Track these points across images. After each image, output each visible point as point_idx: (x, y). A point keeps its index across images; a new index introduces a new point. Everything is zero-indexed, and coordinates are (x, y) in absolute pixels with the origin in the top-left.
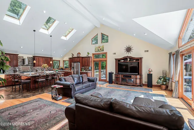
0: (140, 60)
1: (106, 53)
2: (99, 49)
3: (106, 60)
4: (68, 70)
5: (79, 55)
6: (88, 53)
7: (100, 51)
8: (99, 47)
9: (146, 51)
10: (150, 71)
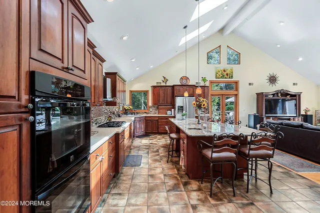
0: (297, 96)
1: (237, 83)
2: (225, 73)
3: (236, 95)
4: (146, 113)
5: (184, 82)
6: (204, 80)
7: (226, 78)
8: (224, 71)
9: (294, 84)
10: (307, 111)
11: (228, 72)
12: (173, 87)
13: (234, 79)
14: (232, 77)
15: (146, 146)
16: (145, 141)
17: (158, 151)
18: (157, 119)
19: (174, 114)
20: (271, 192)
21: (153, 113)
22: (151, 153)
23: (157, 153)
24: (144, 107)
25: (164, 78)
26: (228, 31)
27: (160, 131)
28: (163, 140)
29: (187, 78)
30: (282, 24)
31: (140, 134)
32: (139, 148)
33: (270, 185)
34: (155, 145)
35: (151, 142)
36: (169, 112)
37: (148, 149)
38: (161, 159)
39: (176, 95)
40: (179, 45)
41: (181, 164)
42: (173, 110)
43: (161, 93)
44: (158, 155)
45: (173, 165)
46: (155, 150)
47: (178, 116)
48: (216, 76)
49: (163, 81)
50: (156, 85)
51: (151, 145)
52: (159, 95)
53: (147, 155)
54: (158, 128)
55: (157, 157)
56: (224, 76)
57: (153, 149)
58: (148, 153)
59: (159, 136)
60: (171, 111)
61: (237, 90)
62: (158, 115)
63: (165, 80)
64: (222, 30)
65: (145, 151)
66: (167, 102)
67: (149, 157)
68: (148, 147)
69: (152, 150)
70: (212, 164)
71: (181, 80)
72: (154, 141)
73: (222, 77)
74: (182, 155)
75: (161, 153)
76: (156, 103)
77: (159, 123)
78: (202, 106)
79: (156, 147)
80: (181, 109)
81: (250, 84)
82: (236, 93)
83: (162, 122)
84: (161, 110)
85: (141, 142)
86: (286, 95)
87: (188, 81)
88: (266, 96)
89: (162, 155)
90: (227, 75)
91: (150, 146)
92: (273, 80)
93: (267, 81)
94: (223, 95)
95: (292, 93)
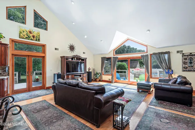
0: (85, 60)
2: (31, 35)
7: (32, 40)
8: (30, 32)
9: (84, 53)
10: (89, 69)
11: (35, 34)
14: (39, 40)
48: (20, 35)
56: (29, 37)
61: (44, 52)
73: (27, 38)
81: (56, 49)
86: (79, 59)
88: (67, 59)
90: (33, 37)
92: (72, 48)
93: (68, 48)
94: (29, 56)
95: (83, 58)
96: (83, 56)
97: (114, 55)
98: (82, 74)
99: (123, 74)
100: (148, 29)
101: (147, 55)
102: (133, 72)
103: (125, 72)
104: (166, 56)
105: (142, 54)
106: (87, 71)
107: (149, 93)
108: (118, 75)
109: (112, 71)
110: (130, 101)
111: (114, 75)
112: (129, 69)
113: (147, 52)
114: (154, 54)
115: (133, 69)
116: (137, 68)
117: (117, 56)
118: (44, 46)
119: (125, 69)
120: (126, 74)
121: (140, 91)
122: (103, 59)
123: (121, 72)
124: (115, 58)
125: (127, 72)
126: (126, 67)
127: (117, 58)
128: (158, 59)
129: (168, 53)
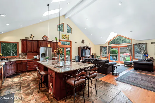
2: (66, 37)
3: (71, 47)
4: (16, 58)
5: (45, 39)
6: (56, 39)
7: (66, 39)
8: (66, 35)
9: (89, 44)
10: (93, 54)
11: (67, 36)
12: (38, 41)
13: (70, 40)
14: (69, 39)
15: (17, 83)
16: (16, 80)
17: (29, 85)
18: (26, 61)
19: (39, 58)
20: (96, 93)
21: (23, 58)
22: (23, 88)
23: (28, 87)
24: (13, 54)
25: (32, 35)
26: (67, 17)
27: (28, 70)
28: (32, 76)
29: (47, 37)
30: (87, 20)
31: (11, 74)
32: (10, 87)
33: (96, 89)
34: (26, 81)
35: (22, 79)
36: (35, 57)
37: (20, 85)
38: (33, 92)
39: (40, 46)
40: (43, 16)
41: (50, 92)
42: (38, 55)
43: (29, 45)
44: (30, 88)
45: (43, 93)
46: (26, 85)
47: (42, 59)
48: (62, 38)
49: (31, 37)
50: (24, 39)
51: (22, 81)
52: (27, 46)
53: (19, 91)
54: (27, 67)
55: (29, 91)
56: (65, 38)
57: (25, 84)
58: (20, 89)
59: (28, 73)
60: (37, 56)
61: (71, 45)
62: (27, 59)
63: (32, 36)
64: (64, 15)
65: (17, 88)
66: (34, 51)
67: (22, 92)
68: (20, 84)
69: (23, 85)
70: (74, 89)
71: (43, 38)
72: (24, 78)
73: (64, 38)
74: (51, 86)
75: (32, 86)
76: (26, 51)
77: (28, 65)
78: (60, 53)
79: (27, 82)
80: (44, 54)
81: (76, 43)
82: (70, 46)
83: (30, 64)
84: (29, 56)
85: (12, 81)
86: (87, 48)
87: (47, 38)
88: (82, 48)
89: (33, 87)
90: (67, 37)
91: (21, 83)
92: (83, 42)
93: (81, 42)
94: (65, 47)
95: (89, 47)
96: (89, 46)
97: (109, 45)
98: (89, 57)
99: (115, 57)
100: (131, 31)
101: (131, 45)
102: (123, 56)
103: (116, 56)
104: (144, 46)
105: (128, 45)
106: (92, 55)
107: (131, 67)
108: (111, 57)
109: (108, 55)
110: (119, 66)
111: (109, 57)
112: (119, 54)
113: (131, 43)
114: (136, 44)
115: (122, 54)
116: (126, 53)
117: (111, 46)
118: (71, 42)
119: (116, 53)
120: (117, 57)
121: (126, 66)
122: (101, 48)
123: (113, 56)
124: (109, 47)
125: (117, 56)
126: (117, 52)
127: (111, 47)
128: (138, 48)
129: (146, 44)
